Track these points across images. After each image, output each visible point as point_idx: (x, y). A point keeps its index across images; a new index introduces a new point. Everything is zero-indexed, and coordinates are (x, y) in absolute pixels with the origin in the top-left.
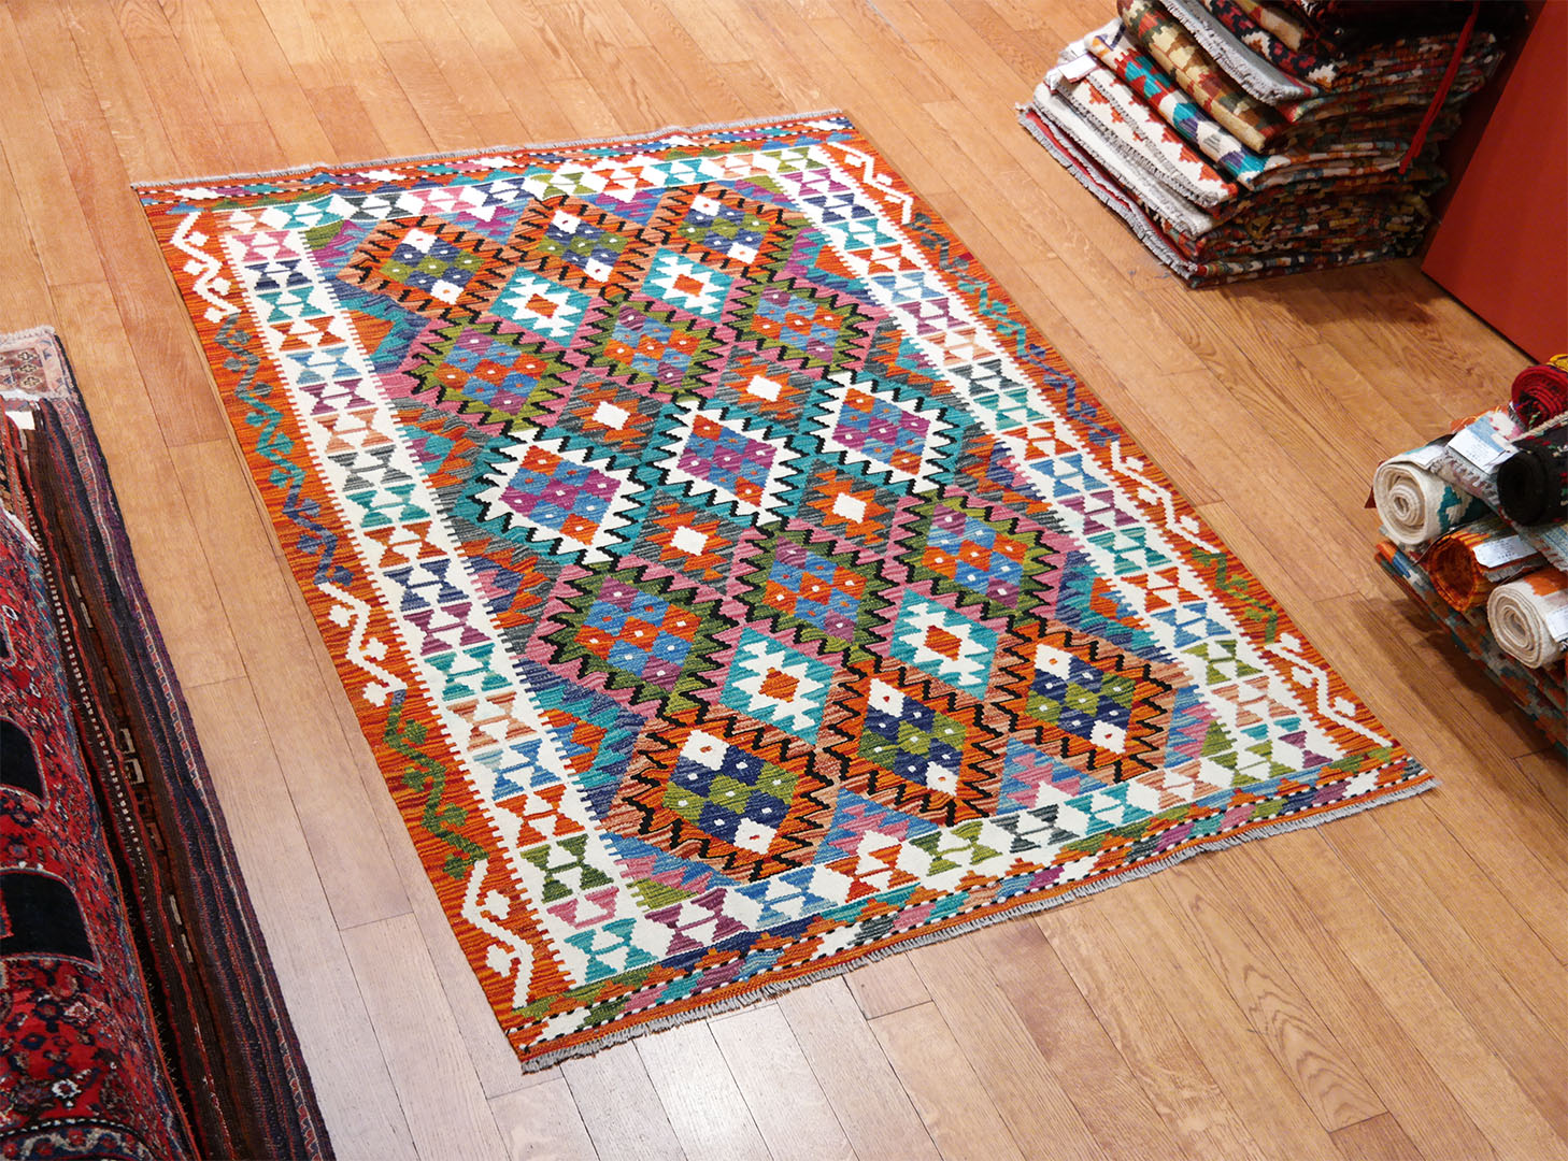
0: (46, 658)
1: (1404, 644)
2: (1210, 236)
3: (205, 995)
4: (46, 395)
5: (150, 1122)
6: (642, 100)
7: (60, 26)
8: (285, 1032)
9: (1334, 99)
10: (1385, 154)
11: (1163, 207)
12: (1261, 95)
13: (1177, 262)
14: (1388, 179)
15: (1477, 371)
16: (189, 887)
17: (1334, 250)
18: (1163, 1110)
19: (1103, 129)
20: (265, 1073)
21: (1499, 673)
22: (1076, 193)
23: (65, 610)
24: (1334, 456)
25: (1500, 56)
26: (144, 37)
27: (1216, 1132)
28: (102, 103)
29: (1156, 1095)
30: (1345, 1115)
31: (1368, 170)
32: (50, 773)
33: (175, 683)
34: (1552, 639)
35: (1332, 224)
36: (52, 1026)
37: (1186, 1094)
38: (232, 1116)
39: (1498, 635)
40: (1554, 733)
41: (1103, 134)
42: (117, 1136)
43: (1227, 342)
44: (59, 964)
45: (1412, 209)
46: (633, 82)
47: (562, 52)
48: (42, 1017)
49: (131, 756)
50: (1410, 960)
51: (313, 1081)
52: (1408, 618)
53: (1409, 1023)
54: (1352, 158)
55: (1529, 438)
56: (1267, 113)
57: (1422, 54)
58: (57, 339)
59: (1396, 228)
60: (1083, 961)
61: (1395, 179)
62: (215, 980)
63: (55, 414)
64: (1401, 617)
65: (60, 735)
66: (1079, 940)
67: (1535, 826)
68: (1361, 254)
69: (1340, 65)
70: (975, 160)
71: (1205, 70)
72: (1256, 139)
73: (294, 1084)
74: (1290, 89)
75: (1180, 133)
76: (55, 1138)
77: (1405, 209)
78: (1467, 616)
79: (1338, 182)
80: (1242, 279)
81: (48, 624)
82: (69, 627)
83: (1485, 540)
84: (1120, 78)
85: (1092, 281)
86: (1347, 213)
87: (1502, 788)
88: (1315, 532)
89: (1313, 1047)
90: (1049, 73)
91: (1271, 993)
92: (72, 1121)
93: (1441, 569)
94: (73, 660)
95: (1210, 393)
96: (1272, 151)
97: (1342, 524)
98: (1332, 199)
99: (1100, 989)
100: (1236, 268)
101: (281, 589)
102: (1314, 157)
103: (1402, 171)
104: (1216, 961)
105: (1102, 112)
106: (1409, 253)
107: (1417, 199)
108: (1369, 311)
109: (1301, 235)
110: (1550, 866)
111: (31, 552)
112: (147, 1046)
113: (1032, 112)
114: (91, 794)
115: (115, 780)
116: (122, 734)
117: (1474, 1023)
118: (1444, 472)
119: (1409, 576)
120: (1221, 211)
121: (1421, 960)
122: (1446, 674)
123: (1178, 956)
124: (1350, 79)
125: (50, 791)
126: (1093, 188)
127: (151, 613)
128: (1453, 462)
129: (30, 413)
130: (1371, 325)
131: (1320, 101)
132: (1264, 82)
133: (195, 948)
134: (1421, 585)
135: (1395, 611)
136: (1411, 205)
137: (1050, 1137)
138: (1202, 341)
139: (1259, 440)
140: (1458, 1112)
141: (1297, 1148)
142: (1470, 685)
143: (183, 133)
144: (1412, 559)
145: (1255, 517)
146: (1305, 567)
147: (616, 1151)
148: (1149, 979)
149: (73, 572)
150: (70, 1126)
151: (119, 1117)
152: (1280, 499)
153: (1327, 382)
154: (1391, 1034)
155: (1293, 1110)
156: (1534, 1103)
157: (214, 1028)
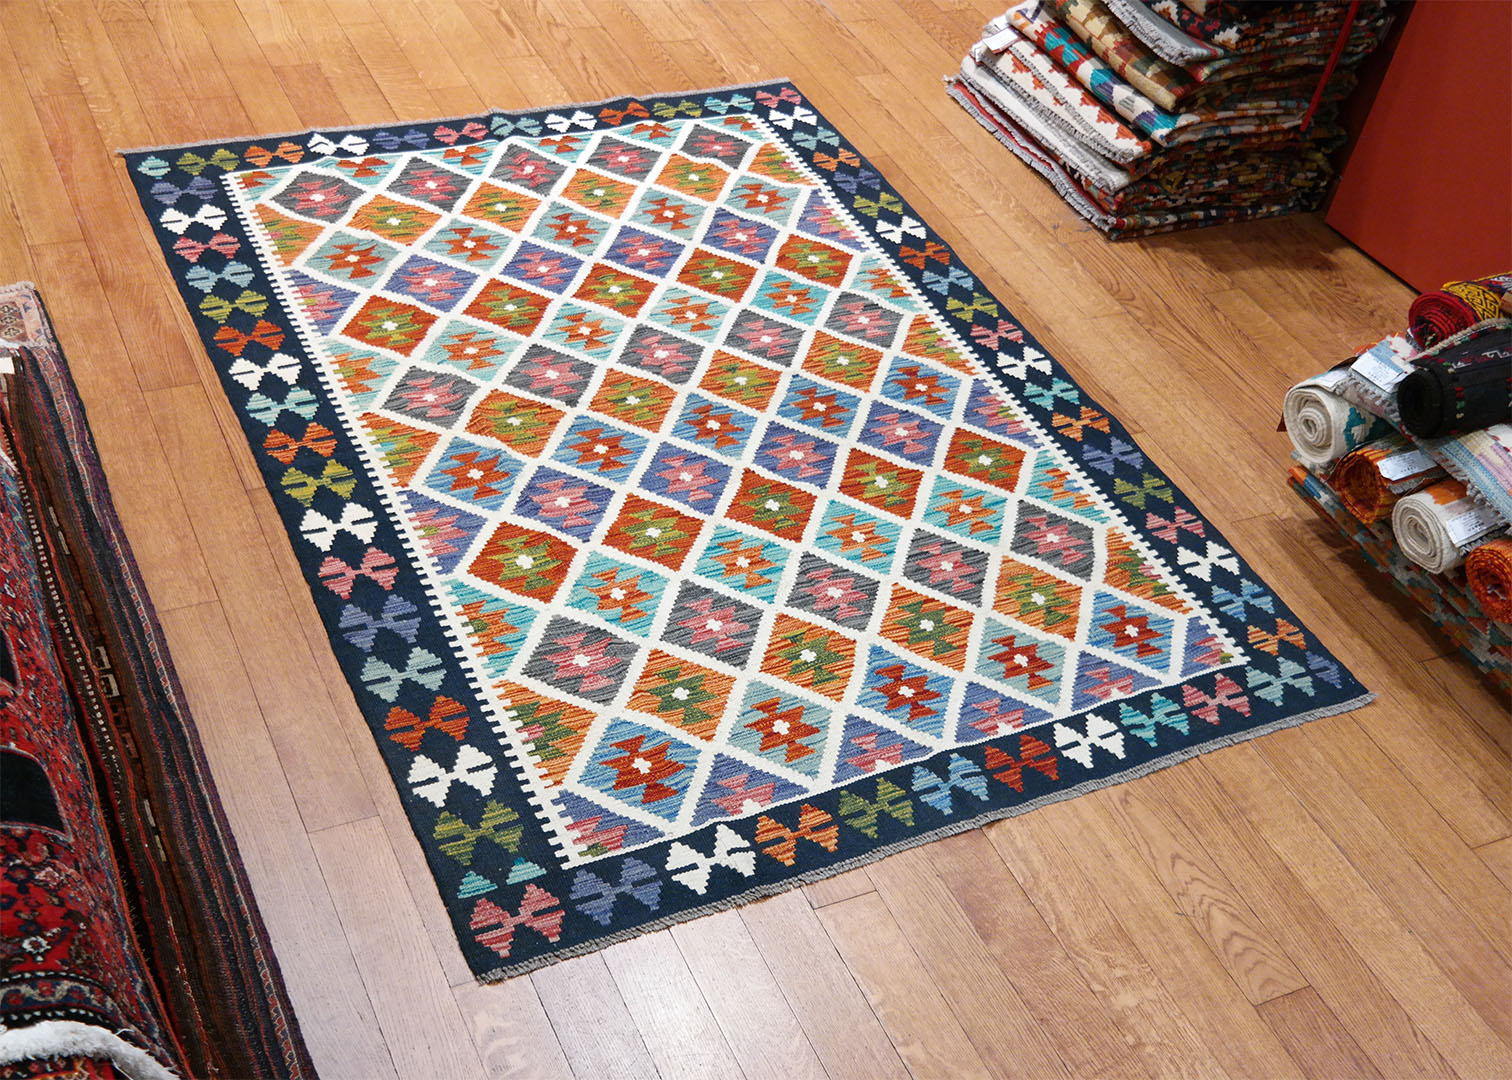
0: (22, 565)
1: (1317, 559)
2: (1127, 190)
3: (178, 892)
4: (25, 344)
5: (120, 982)
6: (592, 74)
7: (40, 11)
8: (255, 927)
9: (1237, 60)
10: (1288, 113)
11: (1083, 165)
12: (1171, 57)
13: (1097, 216)
14: (1291, 136)
15: (1379, 312)
16: (163, 792)
17: (1243, 204)
18: (1097, 987)
19: (1025, 95)
20: (236, 964)
21: (1406, 584)
22: (1000, 157)
23: (43, 538)
24: (1247, 391)
25: (1391, 19)
26: (120, 20)
27: (1147, 1007)
28: (80, 79)
29: (1090, 974)
30: (1270, 989)
31: (1273, 127)
32: (23, 664)
33: (150, 607)
34: (1453, 545)
35: (1241, 179)
36: (23, 888)
37: (1119, 972)
38: (204, 1002)
39: (1401, 541)
40: (1459, 637)
41: (1025, 101)
42: (86, 989)
43: (1146, 289)
44: (30, 833)
45: (1315, 165)
46: (584, 58)
47: (516, 32)
48: (13, 880)
49: (107, 672)
50: (1328, 847)
51: (283, 972)
52: (1321, 537)
53: (1327, 903)
54: (1257, 116)
55: (1426, 357)
56: (1178, 74)
57: (1319, 17)
58: (36, 293)
59: (1300, 183)
60: (1018, 852)
61: (1298, 136)
62: (187, 878)
63: (34, 361)
64: (1314, 535)
65: (34, 633)
66: (1015, 833)
67: (1442, 723)
68: (1269, 208)
69: (1243, 27)
70: (906, 127)
71: (1119, 38)
72: (1167, 98)
73: (265, 976)
74: (1197, 51)
75: (1097, 97)
76: (25, 989)
77: (1308, 165)
78: (1375, 531)
79: (1245, 140)
80: (1158, 231)
81: (23, 536)
82: (47, 553)
83: (1387, 456)
84: (1041, 48)
85: (1018, 236)
86: (1255, 169)
87: (1410, 688)
88: (1231, 459)
89: (1238, 928)
90: (975, 47)
91: (1198, 879)
92: (42, 974)
93: (1348, 485)
94: (51, 583)
95: (1131, 335)
96: (1182, 110)
97: (1256, 451)
98: (1240, 156)
99: (1035, 877)
100: (1153, 221)
101: (251, 520)
102: (1221, 115)
103: (1302, 129)
104: (1144, 850)
105: (1024, 80)
106: (1314, 207)
107: (1319, 156)
108: (1277, 260)
109: (1212, 190)
110: (1459, 759)
111: (7, 471)
112: (116, 916)
113: (959, 83)
114: (65, 689)
115: (92, 693)
116: (98, 652)
117: (1389, 903)
118: (1348, 395)
119: (1320, 497)
120: (1137, 167)
121: (1338, 847)
122: (1357, 586)
123: (1109, 847)
124: (1253, 41)
125: (23, 680)
126: (1017, 151)
127: (127, 542)
128: (1356, 384)
129: (10, 359)
130: (1280, 273)
131: (1226, 62)
132: (1173, 46)
133: (168, 847)
134: (1331, 504)
135: (1308, 529)
136: (1314, 161)
137: (989, 1013)
138: (1122, 287)
139: (1177, 376)
140: (1375, 983)
141: (1225, 1021)
142: (1379, 596)
143: (157, 106)
144: (1323, 481)
145: (1174, 444)
146: (1222, 491)
147: (575, 1034)
148: (1082, 867)
149: (51, 503)
150: (40, 977)
151: (88, 971)
152: (1198, 429)
153: (1240, 324)
154: (1311, 913)
155: (1220, 984)
156: (1446, 974)
157: (187, 921)
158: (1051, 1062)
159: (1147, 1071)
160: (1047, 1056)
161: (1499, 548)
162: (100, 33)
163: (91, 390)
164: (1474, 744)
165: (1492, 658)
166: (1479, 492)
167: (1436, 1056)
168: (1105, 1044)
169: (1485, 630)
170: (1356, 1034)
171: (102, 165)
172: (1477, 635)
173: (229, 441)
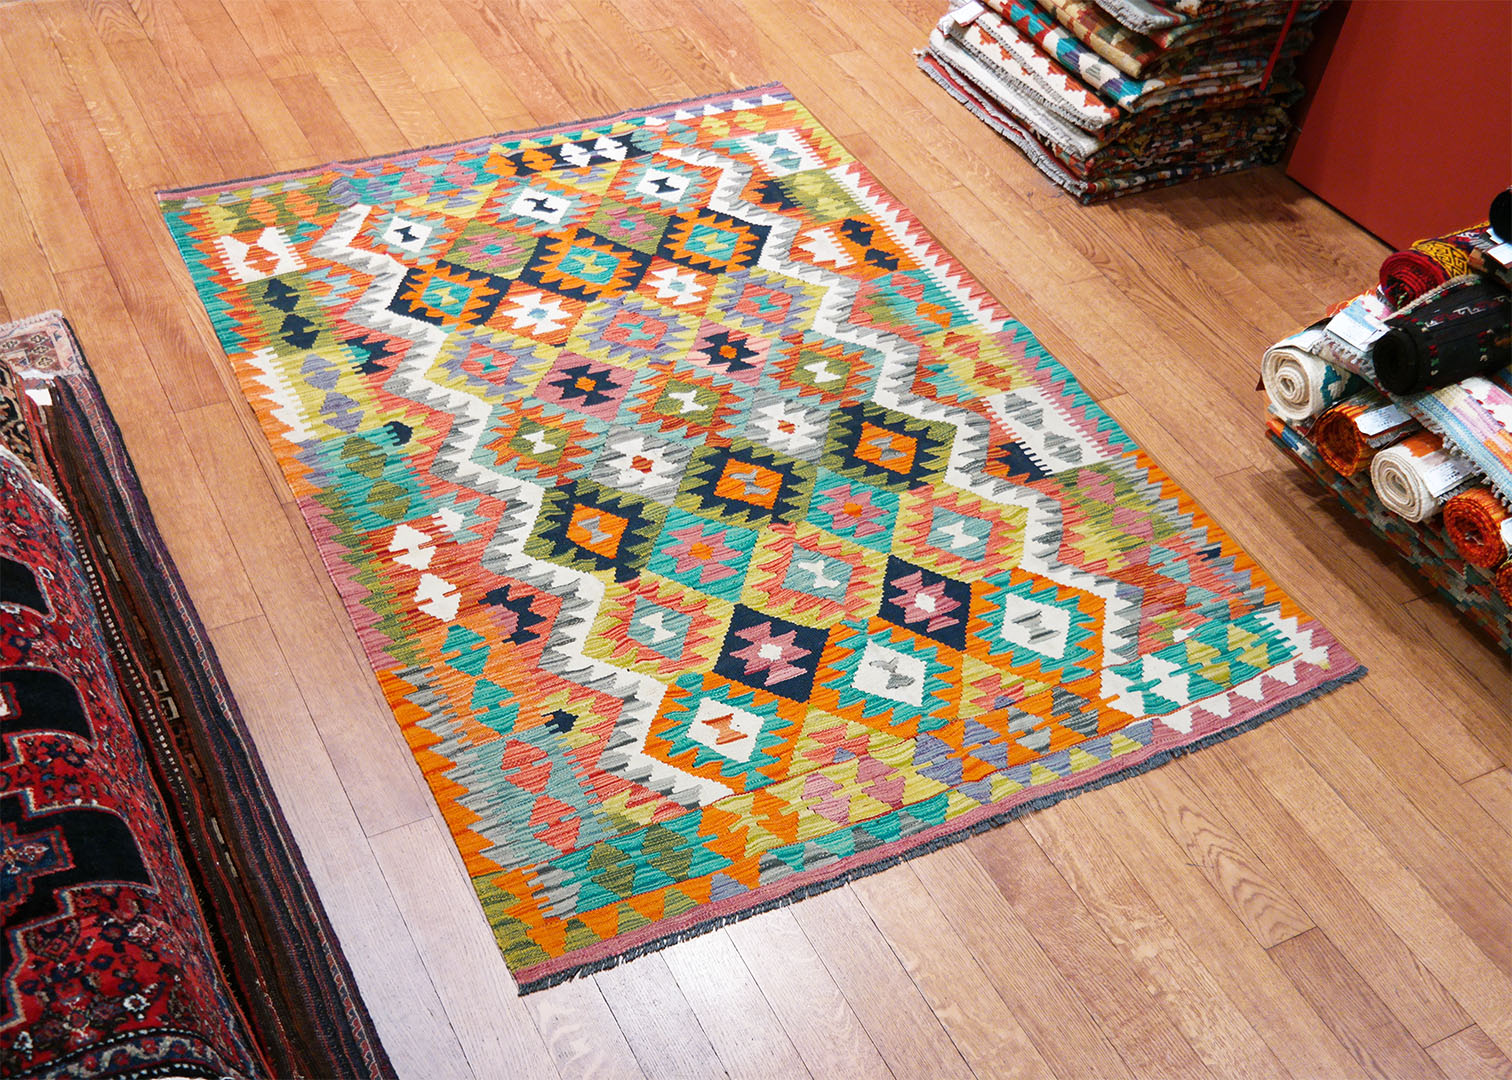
0: (82, 611)
1: (1298, 509)
2: (1097, 156)
3: (252, 906)
4: (59, 373)
5: (215, 1027)
7: (43, 36)
8: (326, 933)
9: (1198, 26)
10: (1248, 72)
11: (1053, 133)
12: (1135, 26)
13: (1069, 182)
14: (1251, 94)
15: (1343, 260)
16: (228, 809)
17: (1208, 161)
18: (1118, 941)
19: (994, 66)
20: (311, 970)
21: (1384, 529)
22: (972, 127)
23: (94, 567)
24: (1223, 346)
26: (121, 41)
27: (1166, 957)
28: (88, 103)
29: (1110, 928)
30: (1279, 932)
31: (1234, 87)
32: (95, 716)
33: (200, 626)
34: (1431, 496)
35: (1205, 138)
36: (118, 946)
37: (1137, 925)
38: (284, 1011)
39: (1380, 491)
40: (1437, 578)
41: (994, 72)
42: (187, 1042)
43: (1118, 250)
44: (119, 890)
45: (1274, 120)
46: (568, 53)
47: (503, 31)
48: (108, 939)
49: (166, 695)
50: (1326, 790)
51: (355, 974)
52: (1299, 486)
53: (1328, 847)
54: (1219, 77)
55: (1398, 317)
56: (1141, 42)
58: (65, 321)
59: (1261, 138)
61: (1258, 93)
62: (258, 891)
63: (69, 391)
64: (1292, 485)
65: (101, 681)
67: (1425, 663)
68: (1232, 163)
70: (881, 102)
71: (1083, 7)
72: (1133, 66)
73: (338, 980)
74: (1160, 19)
75: (1063, 66)
76: (130, 1049)
77: (1268, 120)
78: (1352, 479)
79: (1208, 100)
80: (1128, 193)
81: (81, 580)
82: (99, 582)
83: (1365, 411)
84: (1006, 20)
85: (994, 204)
86: (1218, 127)
87: (1394, 631)
88: (1211, 414)
89: (1246, 874)
90: (942, 20)
91: (1205, 830)
92: (144, 1032)
93: (1326, 439)
94: (105, 612)
95: (1108, 297)
96: (1147, 76)
97: (1234, 406)
98: (1203, 115)
100: (1122, 183)
101: (289, 534)
102: (1185, 78)
103: (1262, 86)
104: (1154, 804)
105: (992, 52)
106: (1275, 160)
107: (1278, 110)
108: (1242, 214)
109: (1177, 150)
110: (1443, 697)
111: (60, 516)
112: (205, 957)
113: (929, 56)
114: (134, 732)
115: (153, 717)
116: (156, 676)
117: (1386, 842)
118: (1324, 354)
119: (1297, 448)
120: (1106, 133)
121: (1335, 790)
122: (1337, 533)
123: (1120, 804)
124: (1213, 6)
125: (97, 733)
126: (989, 121)
127: (172, 563)
128: (1332, 344)
129: (47, 390)
130: (1246, 227)
131: (1188, 28)
132: (1137, 14)
133: (237, 862)
134: (1308, 454)
135: (1288, 480)
136: (1272, 116)
137: (1019, 973)
138: (1097, 250)
139: (1155, 336)
140: (1378, 920)
141: (1240, 966)
142: (1359, 542)
143: (164, 126)
144: (1299, 432)
145: (1156, 404)
146: (1204, 447)
147: (633, 1017)
148: (1096, 825)
149: (98, 531)
150: (143, 1035)
151: (187, 1023)
152: (1179, 387)
153: (1210, 279)
154: (1313, 857)
155: (1232, 930)
156: (1442, 906)
157: (262, 933)
158: (1079, 1016)
159: (1169, 1018)
160: (1075, 1010)
161: (1475, 497)
162: (103, 54)
163: (125, 414)
164: (1457, 681)
165: (1469, 598)
166: (1454, 444)
167: (1439, 988)
168: (1128, 996)
169: (1461, 571)
170: (1362, 971)
171: (116, 189)
172: (1455, 576)
173: (261, 457)
